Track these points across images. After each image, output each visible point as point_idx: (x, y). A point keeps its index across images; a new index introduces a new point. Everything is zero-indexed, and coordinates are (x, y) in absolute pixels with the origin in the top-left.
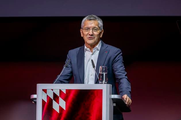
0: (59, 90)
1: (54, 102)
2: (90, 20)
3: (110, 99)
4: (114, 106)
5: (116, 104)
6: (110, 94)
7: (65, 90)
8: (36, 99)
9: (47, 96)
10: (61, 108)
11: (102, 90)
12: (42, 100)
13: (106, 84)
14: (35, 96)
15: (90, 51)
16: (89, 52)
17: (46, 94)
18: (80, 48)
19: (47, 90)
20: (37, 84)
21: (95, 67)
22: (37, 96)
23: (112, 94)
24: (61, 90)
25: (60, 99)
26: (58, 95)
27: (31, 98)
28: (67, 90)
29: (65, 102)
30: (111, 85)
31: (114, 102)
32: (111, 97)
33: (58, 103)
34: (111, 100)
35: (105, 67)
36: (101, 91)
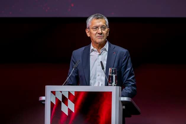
0: (68, 92)
1: (63, 104)
2: (98, 18)
3: (119, 101)
4: (123, 109)
5: (125, 107)
6: (120, 96)
7: (74, 92)
8: (44, 101)
9: (56, 98)
10: (70, 111)
11: (111, 92)
12: (50, 102)
13: (115, 86)
14: (43, 98)
15: (97, 51)
16: (96, 53)
17: (54, 96)
18: (85, 48)
19: (56, 92)
20: (46, 86)
21: (104, 69)
22: (46, 98)
23: (122, 97)
24: (71, 92)
25: (69, 101)
26: (67, 97)
27: (39, 100)
28: (76, 92)
29: (74, 104)
30: (121, 87)
31: (123, 105)
32: (120, 100)
33: (67, 105)
34: (121, 103)
35: (115, 68)
36: (110, 94)
